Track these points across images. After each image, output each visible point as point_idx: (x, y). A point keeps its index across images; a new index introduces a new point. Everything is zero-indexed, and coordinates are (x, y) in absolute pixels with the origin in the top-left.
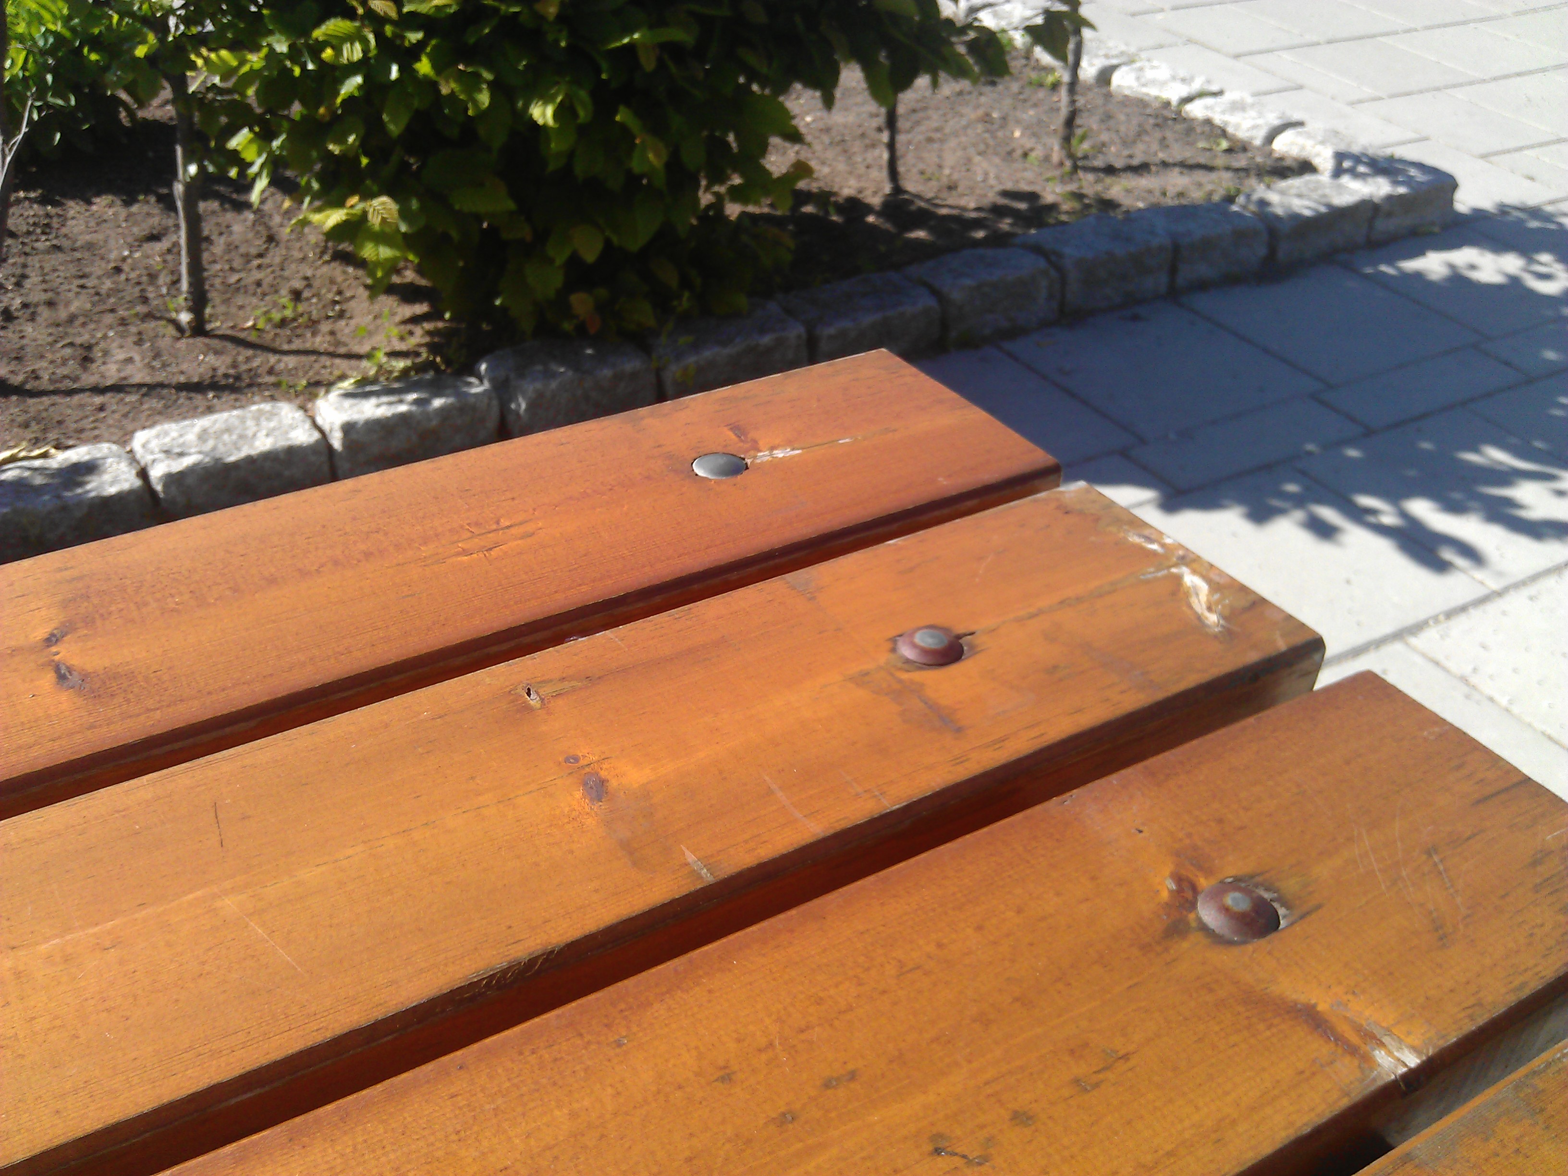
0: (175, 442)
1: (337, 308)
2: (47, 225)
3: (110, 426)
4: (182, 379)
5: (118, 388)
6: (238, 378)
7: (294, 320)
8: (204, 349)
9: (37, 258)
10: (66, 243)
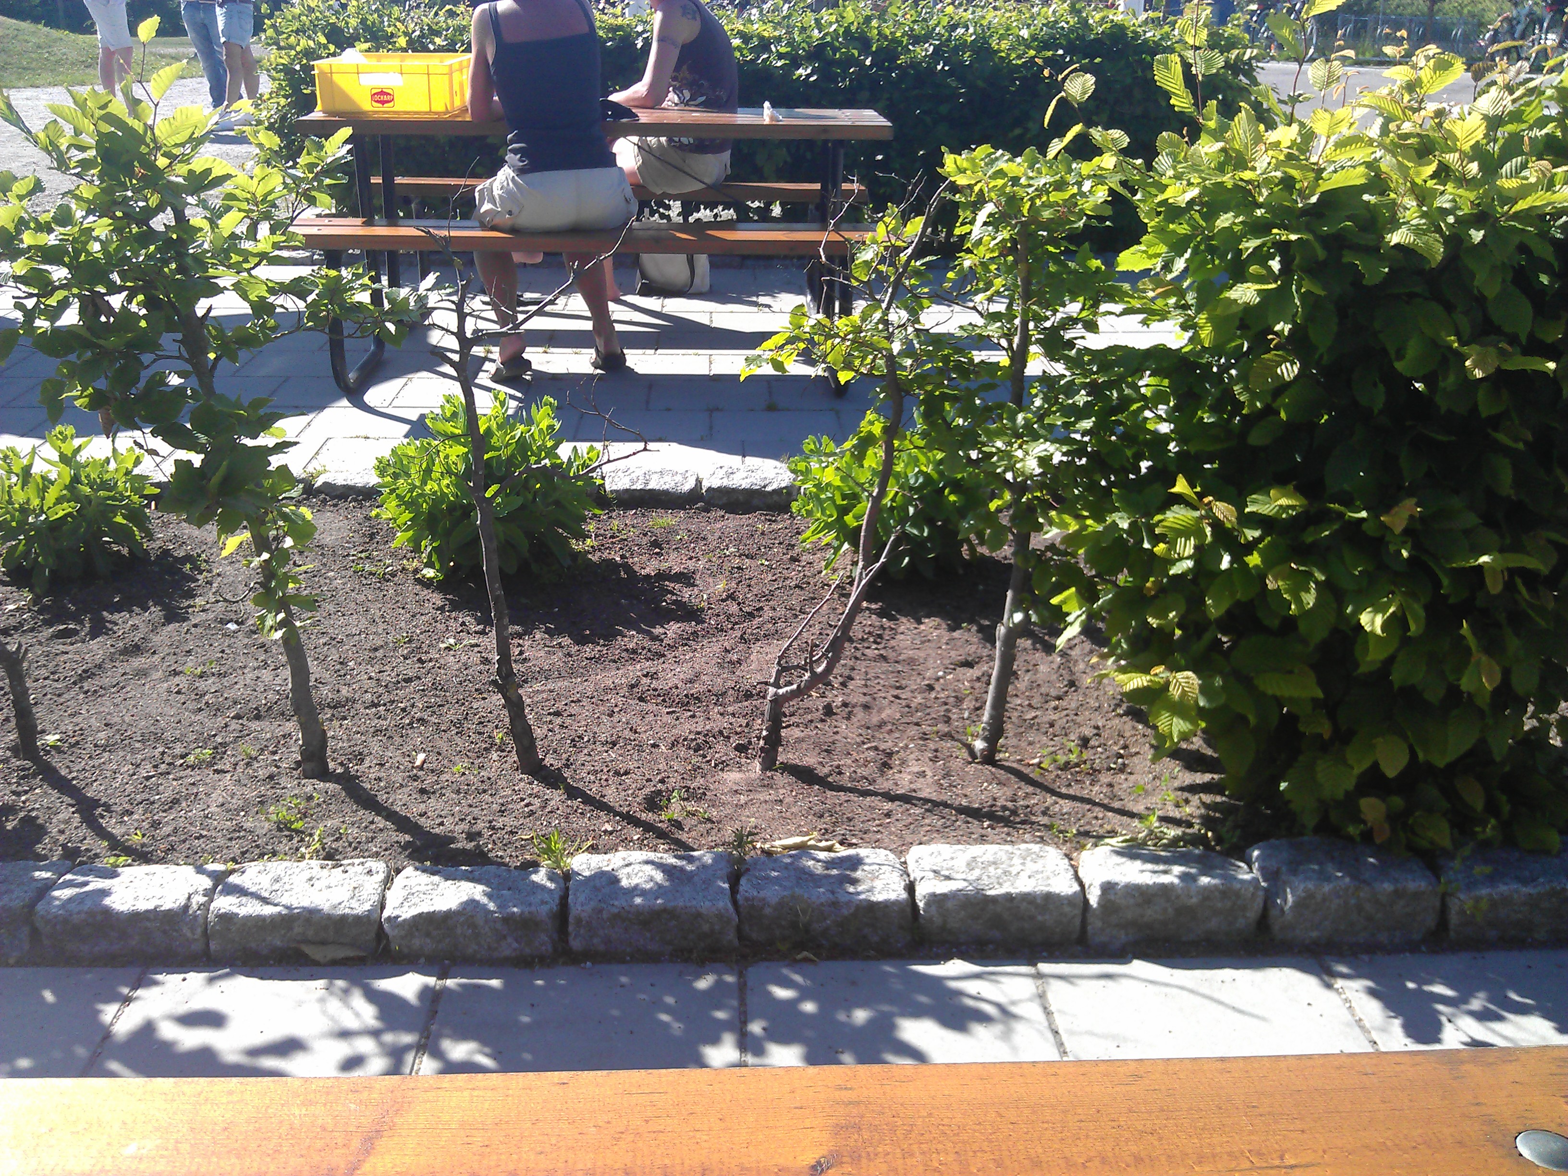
0: (945, 865)
1: (1120, 760)
2: (880, 636)
3: (891, 833)
4: (964, 802)
5: (906, 799)
6: (1014, 812)
7: (1077, 765)
8: (990, 777)
9: (864, 663)
10: (891, 655)
